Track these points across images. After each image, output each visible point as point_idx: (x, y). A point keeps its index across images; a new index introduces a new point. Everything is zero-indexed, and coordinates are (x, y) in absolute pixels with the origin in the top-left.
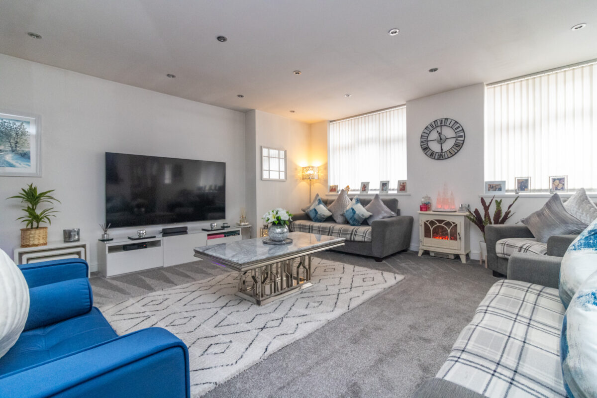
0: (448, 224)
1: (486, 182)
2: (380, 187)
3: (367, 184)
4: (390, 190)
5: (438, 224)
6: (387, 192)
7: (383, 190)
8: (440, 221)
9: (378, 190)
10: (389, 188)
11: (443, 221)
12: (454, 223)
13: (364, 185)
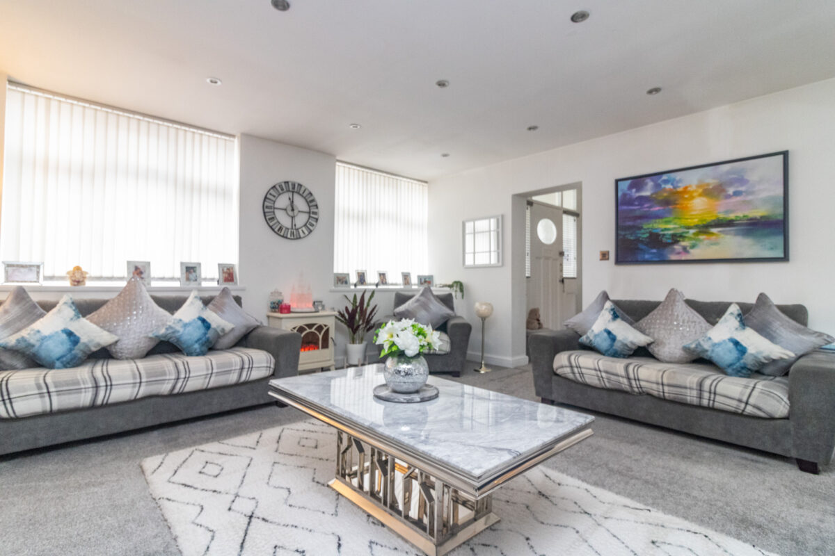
0: (320, 328)
1: (335, 274)
2: (182, 274)
3: (144, 267)
4: (205, 279)
5: (308, 330)
6: (200, 284)
7: (188, 279)
8: (310, 326)
9: (179, 279)
10: (203, 276)
11: (314, 325)
12: (325, 326)
13: (137, 268)
